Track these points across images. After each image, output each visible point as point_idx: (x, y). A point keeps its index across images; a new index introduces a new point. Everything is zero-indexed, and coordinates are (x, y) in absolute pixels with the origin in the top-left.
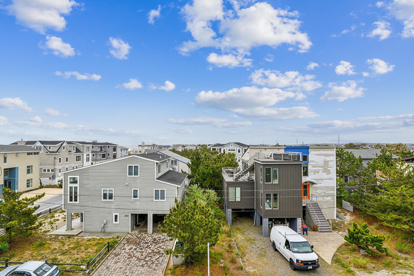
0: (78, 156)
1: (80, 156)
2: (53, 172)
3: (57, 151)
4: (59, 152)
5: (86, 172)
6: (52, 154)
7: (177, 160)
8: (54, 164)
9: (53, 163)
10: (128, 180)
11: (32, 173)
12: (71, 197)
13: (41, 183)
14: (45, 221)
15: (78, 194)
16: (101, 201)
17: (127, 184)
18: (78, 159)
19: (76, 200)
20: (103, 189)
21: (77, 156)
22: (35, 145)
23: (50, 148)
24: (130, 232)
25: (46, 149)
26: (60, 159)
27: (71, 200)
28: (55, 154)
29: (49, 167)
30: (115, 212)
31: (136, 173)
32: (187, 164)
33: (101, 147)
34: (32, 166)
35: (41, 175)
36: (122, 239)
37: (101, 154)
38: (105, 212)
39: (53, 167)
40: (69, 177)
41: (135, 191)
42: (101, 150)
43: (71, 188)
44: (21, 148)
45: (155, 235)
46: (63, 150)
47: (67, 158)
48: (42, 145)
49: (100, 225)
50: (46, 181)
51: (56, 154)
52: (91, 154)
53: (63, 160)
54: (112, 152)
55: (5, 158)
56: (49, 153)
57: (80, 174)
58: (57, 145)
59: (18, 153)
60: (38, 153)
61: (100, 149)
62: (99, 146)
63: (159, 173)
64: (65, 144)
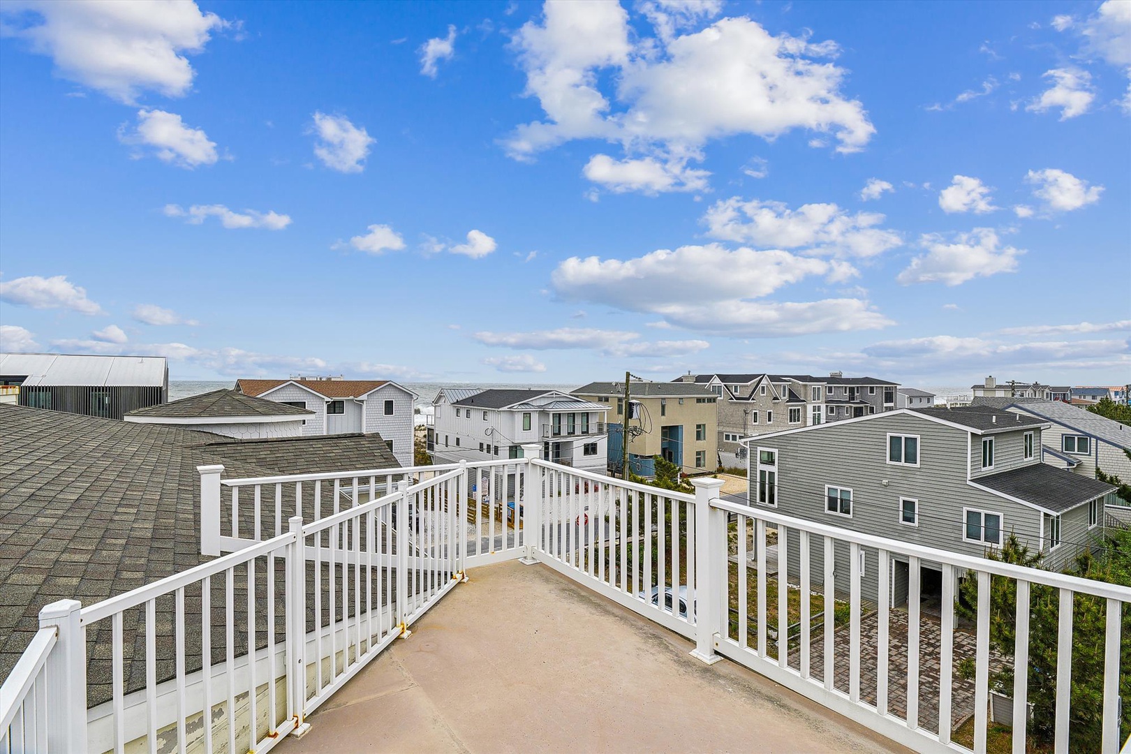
0: (795, 410)
1: (799, 410)
3: (751, 396)
4: (753, 399)
6: (740, 403)
7: (1092, 436)
8: (745, 426)
9: (741, 422)
11: (704, 439)
13: (720, 462)
18: (794, 415)
21: (791, 410)
22: (711, 384)
23: (736, 391)
25: (729, 391)
26: (755, 414)
28: (743, 403)
29: (735, 430)
33: (852, 390)
34: (704, 425)
35: (722, 447)
37: (851, 407)
39: (742, 431)
42: (852, 398)
44: (688, 389)
46: (761, 395)
47: (770, 413)
48: (723, 384)
50: (730, 460)
51: (748, 403)
52: (823, 407)
53: (762, 417)
54: (882, 404)
55: (663, 407)
56: (735, 400)
58: (749, 383)
59: (682, 399)
60: (714, 400)
61: (847, 394)
62: (846, 387)
64: (764, 382)
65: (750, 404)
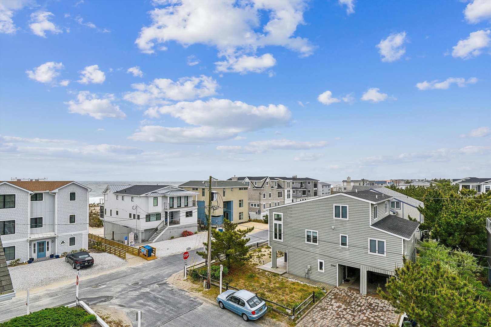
0: (280, 192)
1: (282, 192)
2: (259, 207)
3: (262, 186)
4: (263, 188)
5: (289, 209)
6: (258, 190)
7: (401, 201)
8: (260, 200)
9: (258, 198)
10: (335, 223)
11: (243, 207)
12: (276, 234)
13: (249, 217)
14: (254, 254)
15: (282, 232)
16: (304, 243)
17: (333, 227)
18: (280, 195)
19: (280, 238)
20: (306, 230)
21: (278, 192)
22: (245, 181)
23: (256, 184)
24: (338, 286)
25: (253, 184)
26: (264, 194)
27: (276, 237)
28: (259, 190)
29: (255, 202)
30: (320, 258)
31: (344, 216)
32: (418, 208)
33: (301, 183)
34: (243, 200)
35: (250, 210)
36: (329, 292)
37: (301, 190)
38: (309, 256)
39: (259, 202)
40: (274, 213)
41: (344, 238)
42: (302, 186)
43: (276, 224)
44: (235, 184)
45: (370, 298)
46: (267, 186)
47: (270, 194)
48: (250, 181)
49: (304, 270)
50: (254, 215)
51: (261, 190)
52: (291, 190)
53: (267, 195)
54: (313, 189)
55: (224, 192)
56: (255, 188)
57: (283, 212)
58: (261, 181)
59: (233, 188)
60: (247, 188)
61: (300, 185)
62: (299, 182)
63: (375, 218)
64: (268, 180)
65: (262, 190)
